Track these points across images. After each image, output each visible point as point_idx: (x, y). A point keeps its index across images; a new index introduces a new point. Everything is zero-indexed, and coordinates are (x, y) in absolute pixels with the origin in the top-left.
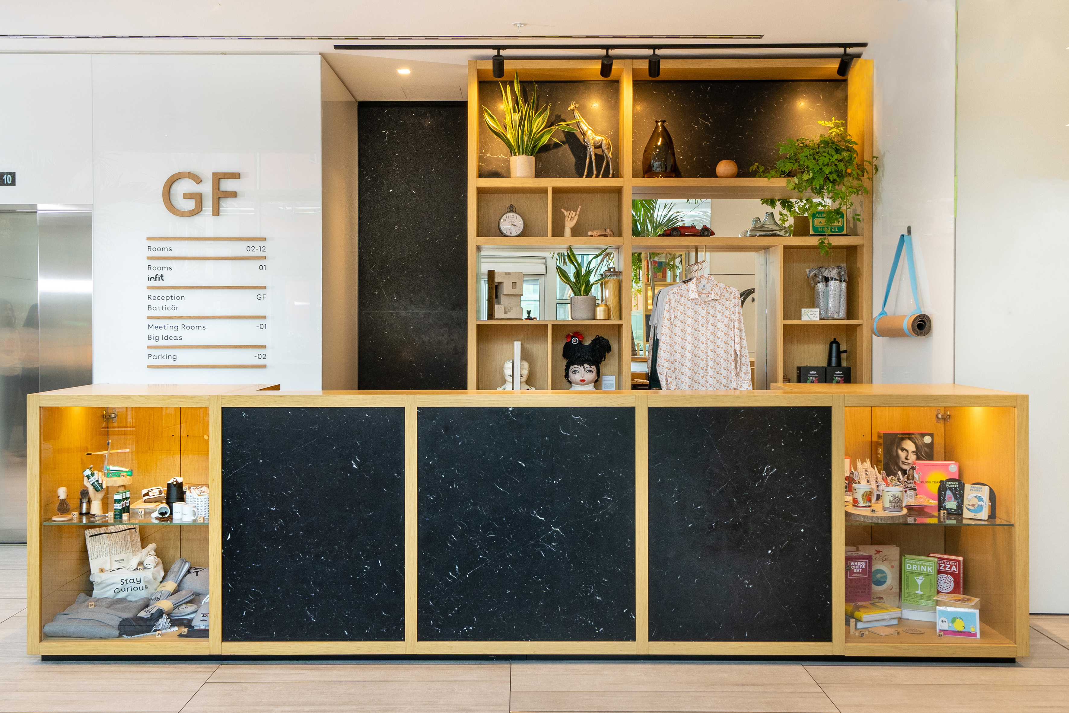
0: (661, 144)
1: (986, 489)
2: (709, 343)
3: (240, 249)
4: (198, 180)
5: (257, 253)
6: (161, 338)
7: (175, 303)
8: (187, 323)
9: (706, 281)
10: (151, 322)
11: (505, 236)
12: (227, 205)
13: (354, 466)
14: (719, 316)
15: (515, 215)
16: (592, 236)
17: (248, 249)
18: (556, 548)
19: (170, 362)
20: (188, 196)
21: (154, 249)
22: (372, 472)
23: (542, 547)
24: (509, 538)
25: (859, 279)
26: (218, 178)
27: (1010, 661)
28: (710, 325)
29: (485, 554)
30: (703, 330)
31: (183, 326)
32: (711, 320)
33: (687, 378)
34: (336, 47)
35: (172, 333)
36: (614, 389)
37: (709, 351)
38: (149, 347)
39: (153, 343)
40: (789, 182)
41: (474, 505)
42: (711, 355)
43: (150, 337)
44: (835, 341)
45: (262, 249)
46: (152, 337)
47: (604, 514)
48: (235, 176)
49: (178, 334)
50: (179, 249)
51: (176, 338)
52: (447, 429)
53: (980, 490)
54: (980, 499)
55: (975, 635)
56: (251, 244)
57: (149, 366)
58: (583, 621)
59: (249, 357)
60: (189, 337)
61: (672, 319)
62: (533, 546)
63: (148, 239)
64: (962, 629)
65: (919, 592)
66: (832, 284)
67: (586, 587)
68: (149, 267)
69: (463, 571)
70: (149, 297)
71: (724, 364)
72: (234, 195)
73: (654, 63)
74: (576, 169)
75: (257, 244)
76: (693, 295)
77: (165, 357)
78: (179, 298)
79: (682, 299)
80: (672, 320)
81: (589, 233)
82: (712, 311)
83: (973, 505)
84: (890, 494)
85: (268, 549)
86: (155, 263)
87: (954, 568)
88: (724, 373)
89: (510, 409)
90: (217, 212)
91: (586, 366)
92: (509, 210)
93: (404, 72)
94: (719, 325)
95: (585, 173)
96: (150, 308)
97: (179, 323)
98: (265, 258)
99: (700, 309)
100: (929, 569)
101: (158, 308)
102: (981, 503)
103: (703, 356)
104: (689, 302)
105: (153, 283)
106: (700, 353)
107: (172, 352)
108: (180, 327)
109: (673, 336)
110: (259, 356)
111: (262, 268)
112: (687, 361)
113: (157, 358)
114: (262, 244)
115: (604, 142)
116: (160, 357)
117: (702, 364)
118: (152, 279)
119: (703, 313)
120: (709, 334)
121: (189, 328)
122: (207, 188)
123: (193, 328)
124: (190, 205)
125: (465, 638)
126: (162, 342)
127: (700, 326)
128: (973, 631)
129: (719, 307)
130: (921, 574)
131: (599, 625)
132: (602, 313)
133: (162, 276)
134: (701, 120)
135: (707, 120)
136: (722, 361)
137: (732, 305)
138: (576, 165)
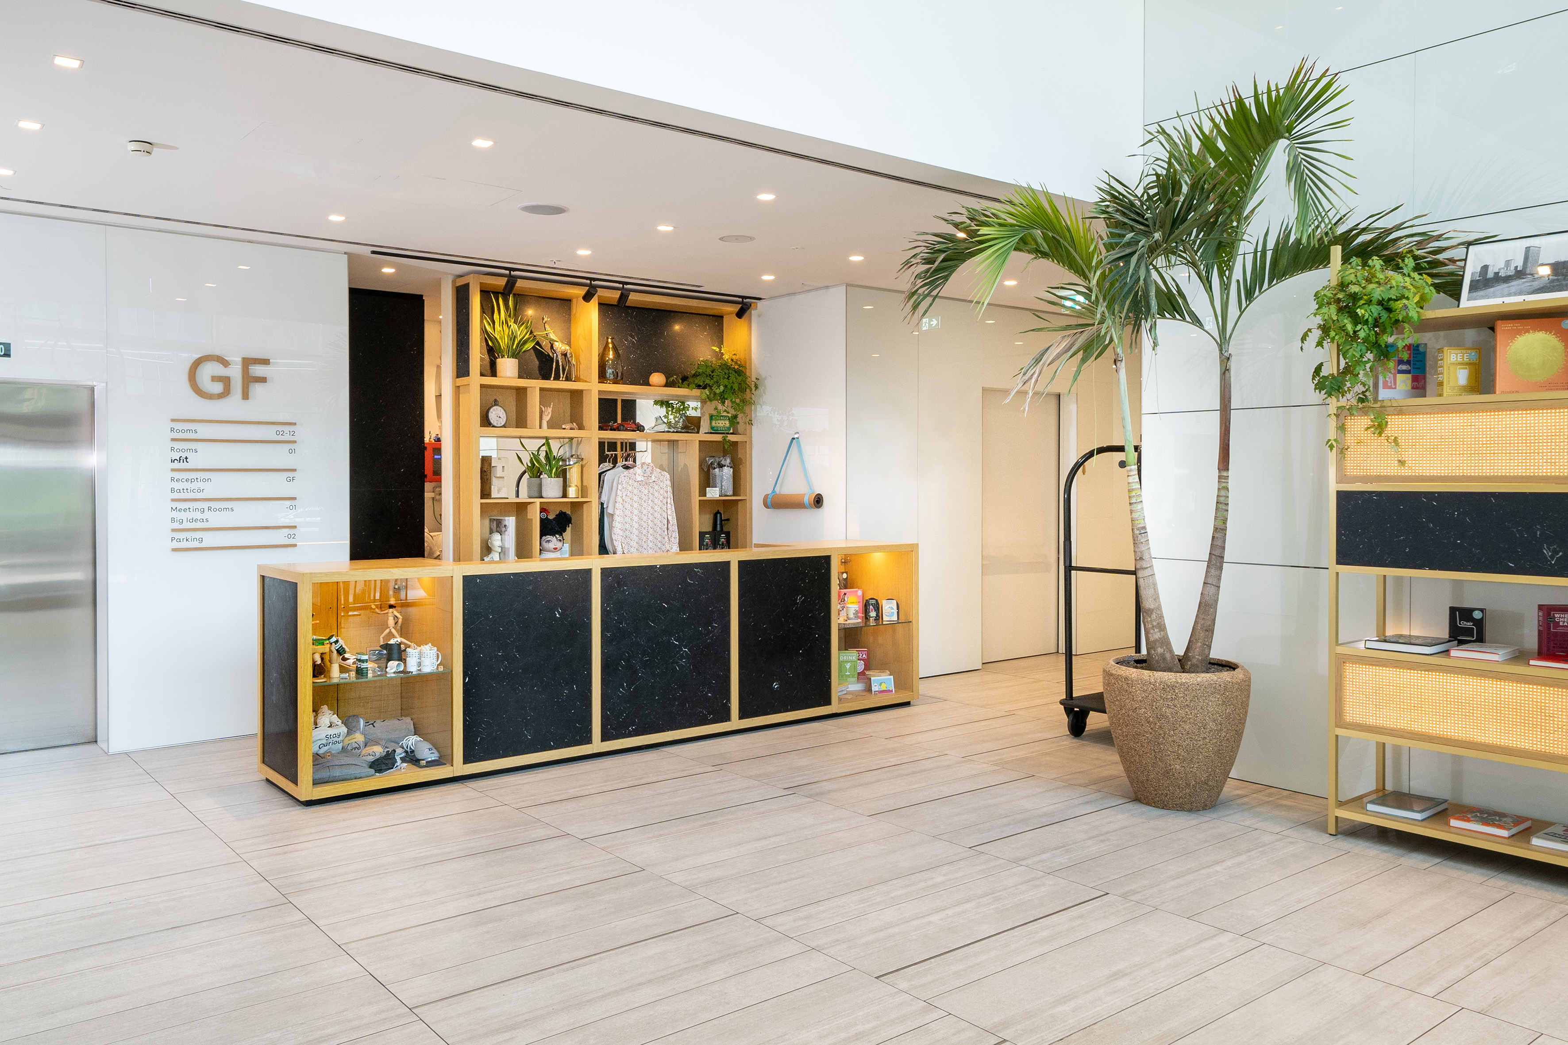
0: (614, 357)
1: (894, 602)
2: (650, 515)
3: (269, 433)
4: (225, 363)
5: (287, 437)
6: (185, 521)
7: (201, 485)
8: (214, 505)
9: (647, 467)
10: (175, 505)
11: (494, 426)
12: (257, 389)
13: (557, 615)
14: (656, 494)
15: (500, 408)
16: (564, 429)
17: (278, 433)
18: (685, 663)
19: (196, 544)
20: (214, 379)
21: (178, 431)
22: (570, 619)
23: (677, 663)
24: (657, 659)
25: (741, 466)
26: (247, 362)
27: (907, 704)
28: (650, 501)
29: (643, 673)
30: (645, 505)
31: (209, 509)
32: (651, 497)
33: (635, 543)
34: (373, 252)
35: (198, 516)
36: (567, 555)
37: (650, 522)
38: (173, 530)
39: (176, 525)
40: (701, 393)
41: (636, 637)
42: (651, 524)
43: (173, 520)
44: (718, 512)
45: (292, 434)
46: (175, 520)
47: (713, 636)
48: (265, 362)
49: (204, 516)
50: (204, 431)
51: (201, 520)
52: (618, 583)
53: (891, 603)
54: (892, 608)
55: (892, 691)
56: (280, 428)
57: (174, 550)
58: (701, 712)
59: (279, 537)
60: (216, 519)
61: (624, 496)
62: (672, 663)
63: (173, 420)
64: (885, 689)
65: (848, 673)
66: (726, 469)
67: (702, 688)
68: (172, 449)
69: (629, 686)
70: (172, 479)
71: (660, 532)
72: (263, 380)
73: (624, 297)
74: (539, 370)
75: (287, 429)
76: (639, 478)
77: (190, 540)
78: (205, 480)
79: (630, 481)
80: (624, 498)
81: (563, 427)
82: (651, 490)
83: (888, 613)
84: (854, 609)
85: (496, 686)
86: (177, 445)
87: (864, 656)
88: (660, 538)
89: (658, 566)
90: (246, 396)
91: (557, 536)
92: (493, 404)
93: (388, 270)
94: (656, 501)
95: (553, 376)
96: (172, 490)
97: (205, 505)
98: (295, 442)
99: (643, 489)
100: (854, 658)
101: (182, 491)
102: (892, 611)
103: (645, 525)
104: (636, 483)
105: (176, 465)
106: (643, 523)
107: (198, 535)
108: (206, 509)
109: (624, 510)
110: (289, 536)
111: (291, 451)
112: (634, 530)
113: (181, 540)
114: (292, 428)
115: (569, 351)
116: (185, 540)
117: (645, 532)
118: (176, 461)
119: (646, 492)
120: (650, 508)
121: (216, 510)
122: (235, 372)
123: (220, 510)
124: (218, 388)
125: (630, 735)
126: (186, 525)
127: (643, 502)
128: (891, 689)
129: (656, 487)
130: (849, 662)
131: (710, 713)
132: (574, 492)
133: (186, 458)
134: (630, 338)
135: (633, 337)
136: (658, 529)
137: (665, 486)
138: (539, 367)
